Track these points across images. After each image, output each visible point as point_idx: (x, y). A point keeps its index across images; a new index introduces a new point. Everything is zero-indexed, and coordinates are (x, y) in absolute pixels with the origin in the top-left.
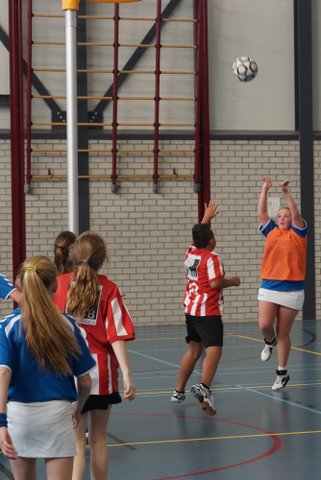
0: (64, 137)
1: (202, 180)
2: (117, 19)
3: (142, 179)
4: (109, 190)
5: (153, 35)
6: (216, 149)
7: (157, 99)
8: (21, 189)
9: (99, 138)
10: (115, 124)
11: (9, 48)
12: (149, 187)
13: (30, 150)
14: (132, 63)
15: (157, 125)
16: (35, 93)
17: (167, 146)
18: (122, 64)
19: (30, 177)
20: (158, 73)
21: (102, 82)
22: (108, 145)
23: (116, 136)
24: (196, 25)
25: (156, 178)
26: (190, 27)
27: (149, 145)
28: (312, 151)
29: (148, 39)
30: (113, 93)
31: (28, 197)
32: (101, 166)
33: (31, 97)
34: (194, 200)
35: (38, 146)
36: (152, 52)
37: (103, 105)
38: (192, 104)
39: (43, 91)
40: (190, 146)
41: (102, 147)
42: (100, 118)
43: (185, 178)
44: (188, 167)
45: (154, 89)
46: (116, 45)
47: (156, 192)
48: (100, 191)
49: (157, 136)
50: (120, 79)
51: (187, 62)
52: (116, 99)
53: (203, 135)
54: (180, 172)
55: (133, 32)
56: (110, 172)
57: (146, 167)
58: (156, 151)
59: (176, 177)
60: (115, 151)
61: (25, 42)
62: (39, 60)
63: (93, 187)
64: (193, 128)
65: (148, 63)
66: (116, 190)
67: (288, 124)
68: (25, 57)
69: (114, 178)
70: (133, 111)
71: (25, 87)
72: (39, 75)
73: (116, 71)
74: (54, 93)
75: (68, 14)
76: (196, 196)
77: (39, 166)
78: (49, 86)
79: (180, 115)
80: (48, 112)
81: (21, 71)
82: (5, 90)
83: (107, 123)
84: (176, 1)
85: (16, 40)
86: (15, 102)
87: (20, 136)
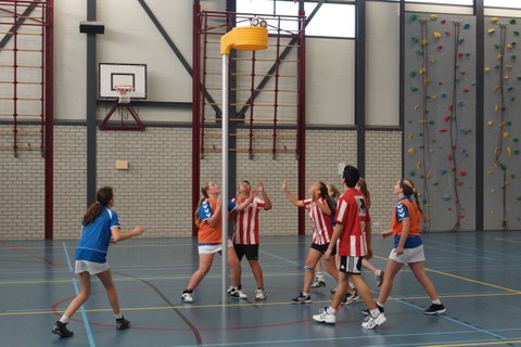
0: (221, 127)
1: (301, 152)
2: (254, 60)
3: (266, 151)
4: (247, 157)
5: (274, 70)
6: (309, 135)
7: (276, 106)
8: (198, 155)
9: (242, 127)
10: (252, 120)
11: (192, 76)
12: (270, 156)
13: (203, 134)
14: (262, 85)
15: (275, 120)
16: (206, 102)
17: (281, 133)
18: (256, 85)
19: (203, 149)
20: (276, 91)
21: (244, 96)
22: (246, 132)
23: (252, 127)
24: (299, 64)
25: (274, 151)
26: (296, 65)
27: (271, 132)
28: (364, 136)
29: (271, 72)
30: (251, 102)
31: (201, 161)
32: (243, 144)
33: (204, 104)
34: (296, 164)
35: (208, 132)
36: (273, 79)
37: (245, 109)
38: (296, 109)
39: (211, 100)
40: (294, 133)
41: (243, 133)
42: (243, 117)
43: (291, 151)
44: (292, 145)
45: (274, 100)
46: (253, 75)
47: (274, 158)
48: (242, 158)
49: (275, 127)
50: (255, 94)
51: (293, 85)
52: (252, 105)
53: (302, 127)
54: (288, 148)
55: (263, 68)
56: (248, 147)
57: (269, 145)
58: (275, 135)
59: (285, 150)
60: (251, 135)
61: (202, 72)
62: (209, 83)
63: (239, 156)
64: (296, 123)
65: (271, 85)
66: (251, 158)
67: (350, 120)
68: (202, 82)
69: (251, 150)
70: (262, 113)
71: (201, 98)
72: (209, 92)
73: (252, 90)
74: (217, 103)
75: (224, 56)
76: (297, 162)
77: (208, 143)
78: (214, 98)
79: (288, 115)
80: (214, 113)
81: (199, 89)
82: (190, 100)
83: (247, 119)
84: (288, 50)
85: (197, 71)
86: (195, 106)
87: (198, 126)
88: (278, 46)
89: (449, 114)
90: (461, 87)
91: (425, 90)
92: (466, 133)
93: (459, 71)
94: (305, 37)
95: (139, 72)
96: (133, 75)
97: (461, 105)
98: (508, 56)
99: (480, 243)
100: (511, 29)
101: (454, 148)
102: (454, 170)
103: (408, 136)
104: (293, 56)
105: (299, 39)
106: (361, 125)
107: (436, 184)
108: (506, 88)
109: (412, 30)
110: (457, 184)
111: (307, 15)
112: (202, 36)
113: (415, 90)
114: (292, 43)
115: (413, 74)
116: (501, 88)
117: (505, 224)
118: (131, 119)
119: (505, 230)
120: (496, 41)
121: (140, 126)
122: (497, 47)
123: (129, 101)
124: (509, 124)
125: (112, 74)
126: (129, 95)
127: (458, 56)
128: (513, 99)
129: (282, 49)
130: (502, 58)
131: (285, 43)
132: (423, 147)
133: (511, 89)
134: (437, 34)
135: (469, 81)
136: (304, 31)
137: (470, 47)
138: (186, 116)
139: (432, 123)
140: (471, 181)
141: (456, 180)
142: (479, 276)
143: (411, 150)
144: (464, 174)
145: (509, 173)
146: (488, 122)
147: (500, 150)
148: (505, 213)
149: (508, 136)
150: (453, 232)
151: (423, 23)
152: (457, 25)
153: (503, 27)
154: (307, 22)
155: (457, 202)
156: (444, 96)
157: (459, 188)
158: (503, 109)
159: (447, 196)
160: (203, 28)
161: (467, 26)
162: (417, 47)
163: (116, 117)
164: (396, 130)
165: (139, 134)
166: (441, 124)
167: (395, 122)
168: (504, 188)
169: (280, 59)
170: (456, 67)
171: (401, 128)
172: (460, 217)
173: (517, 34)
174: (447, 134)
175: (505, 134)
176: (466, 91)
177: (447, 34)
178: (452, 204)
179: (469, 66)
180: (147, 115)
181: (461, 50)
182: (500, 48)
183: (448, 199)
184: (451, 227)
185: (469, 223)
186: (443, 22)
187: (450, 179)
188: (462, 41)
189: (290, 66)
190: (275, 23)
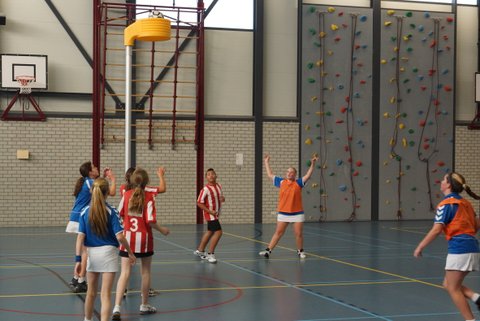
0: (124, 117)
1: (199, 142)
2: (153, 51)
3: (165, 142)
4: (147, 148)
5: (174, 61)
6: (208, 125)
7: (175, 97)
8: (98, 145)
9: (141, 118)
10: (151, 111)
11: (93, 68)
12: (169, 146)
13: (103, 125)
14: (161, 77)
15: (174, 111)
16: (107, 92)
17: (180, 124)
18: (155, 77)
19: (103, 140)
20: (176, 82)
21: (144, 87)
22: (146, 123)
23: (151, 117)
24: (198, 55)
25: (173, 141)
26: (194, 56)
27: (169, 123)
28: (262, 127)
29: (170, 63)
30: (150, 93)
31: (102, 151)
32: (143, 135)
33: (104, 95)
34: (194, 154)
35: (108, 122)
36: (173, 70)
37: (144, 100)
38: (195, 100)
39: (111, 91)
40: (193, 124)
41: (143, 124)
42: (143, 107)
43: (189, 142)
44: (191, 135)
45: (173, 91)
46: (153, 66)
47: (173, 149)
48: (142, 148)
49: (175, 118)
50: (154, 85)
51: (192, 76)
52: (152, 96)
53: (201, 117)
54: (187, 138)
55: (162, 58)
56: (148, 138)
57: (168, 135)
58: (174, 126)
59: (185, 141)
60: (150, 126)
61: (102, 64)
62: (110, 74)
63: (138, 146)
64: (195, 114)
65: (170, 76)
66: (151, 148)
67: (248, 112)
68: (102, 73)
69: (150, 141)
70: (161, 104)
71: (102, 89)
72: (109, 82)
73: (152, 81)
74: (117, 93)
75: (128, 48)
76: (196, 152)
77: (109, 134)
78: (114, 89)
79: (188, 106)
80: (114, 103)
81: (99, 80)
82: (90, 90)
83: (147, 110)
84: (187, 41)
85: (97, 62)
86: (96, 97)
87: (98, 117)
88: (178, 37)
89: (345, 105)
90: (357, 79)
91: (322, 82)
92: (362, 124)
93: (356, 62)
94: (204, 28)
95: (40, 63)
96: (34, 66)
97: (358, 96)
98: (404, 48)
99: (375, 232)
100: (408, 21)
101: (350, 139)
102: (351, 161)
103: (305, 128)
104: (192, 48)
105: (198, 31)
106: (259, 116)
107: (333, 174)
108: (402, 80)
109: (310, 22)
110: (353, 174)
111: (206, 7)
112: (102, 28)
113: (314, 81)
114: (191, 35)
115: (311, 66)
116: (397, 80)
117: (399, 213)
118: (32, 109)
119: (400, 220)
120: (393, 33)
121: (41, 117)
122: (394, 40)
123: (30, 91)
124: (405, 115)
125: (13, 65)
126: (30, 86)
127: (354, 48)
128: (409, 91)
129: (181, 41)
130: (398, 50)
131: (184, 35)
132: (319, 138)
133: (406, 81)
134: (334, 27)
135: (366, 73)
136: (203, 23)
137: (366, 39)
138: (87, 107)
139: (329, 114)
140: (366, 171)
141: (352, 170)
142: (374, 264)
143: (307, 142)
144: (360, 165)
145: (404, 164)
146: (384, 114)
147: (395, 141)
148: (400, 203)
149: (404, 127)
150: (349, 221)
151: (321, 15)
152: (354, 17)
153: (400, 20)
154: (206, 14)
155: (353, 192)
156: (341, 88)
157: (355, 178)
158: (399, 101)
159: (343, 186)
160: (103, 19)
161: (364, 19)
162: (315, 40)
163: (17, 107)
164: (293, 121)
165: (41, 124)
166: (338, 115)
167: (293, 113)
168: (399, 179)
169: (179, 50)
170: (353, 59)
171: (298, 119)
172: (356, 207)
173: (413, 26)
174: (344, 125)
175: (401, 126)
176: (363, 83)
177: (345, 26)
178: (348, 194)
179: (365, 58)
180: (48, 106)
181: (358, 42)
182: (397, 40)
183: (345, 189)
184: (347, 217)
185: (365, 213)
186: (341, 14)
187: (346, 169)
188: (359, 33)
189: (189, 57)
190: (174, 15)
